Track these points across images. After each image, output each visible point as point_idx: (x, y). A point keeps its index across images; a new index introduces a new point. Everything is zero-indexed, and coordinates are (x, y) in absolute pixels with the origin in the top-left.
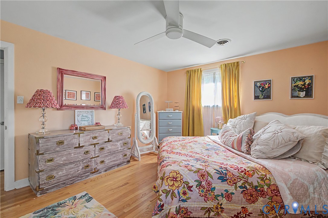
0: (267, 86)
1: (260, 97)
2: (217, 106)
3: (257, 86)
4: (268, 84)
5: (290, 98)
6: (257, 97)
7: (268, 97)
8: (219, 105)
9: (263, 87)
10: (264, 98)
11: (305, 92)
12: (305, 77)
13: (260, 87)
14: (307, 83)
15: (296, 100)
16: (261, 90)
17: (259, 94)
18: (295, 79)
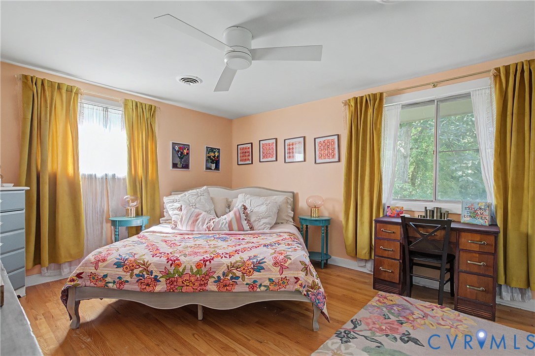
0: (185, 151)
1: (178, 166)
2: (114, 176)
3: (175, 149)
4: (186, 149)
5: (205, 170)
6: (175, 166)
7: (186, 166)
8: (116, 175)
9: (182, 153)
10: (183, 167)
11: (215, 164)
12: (215, 149)
13: (178, 151)
14: (216, 156)
15: (209, 172)
16: (179, 155)
17: (178, 161)
18: (209, 149)
